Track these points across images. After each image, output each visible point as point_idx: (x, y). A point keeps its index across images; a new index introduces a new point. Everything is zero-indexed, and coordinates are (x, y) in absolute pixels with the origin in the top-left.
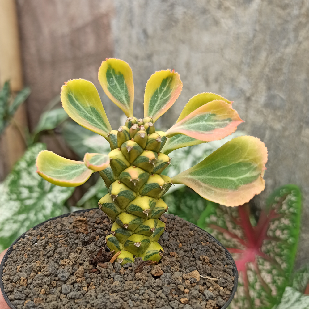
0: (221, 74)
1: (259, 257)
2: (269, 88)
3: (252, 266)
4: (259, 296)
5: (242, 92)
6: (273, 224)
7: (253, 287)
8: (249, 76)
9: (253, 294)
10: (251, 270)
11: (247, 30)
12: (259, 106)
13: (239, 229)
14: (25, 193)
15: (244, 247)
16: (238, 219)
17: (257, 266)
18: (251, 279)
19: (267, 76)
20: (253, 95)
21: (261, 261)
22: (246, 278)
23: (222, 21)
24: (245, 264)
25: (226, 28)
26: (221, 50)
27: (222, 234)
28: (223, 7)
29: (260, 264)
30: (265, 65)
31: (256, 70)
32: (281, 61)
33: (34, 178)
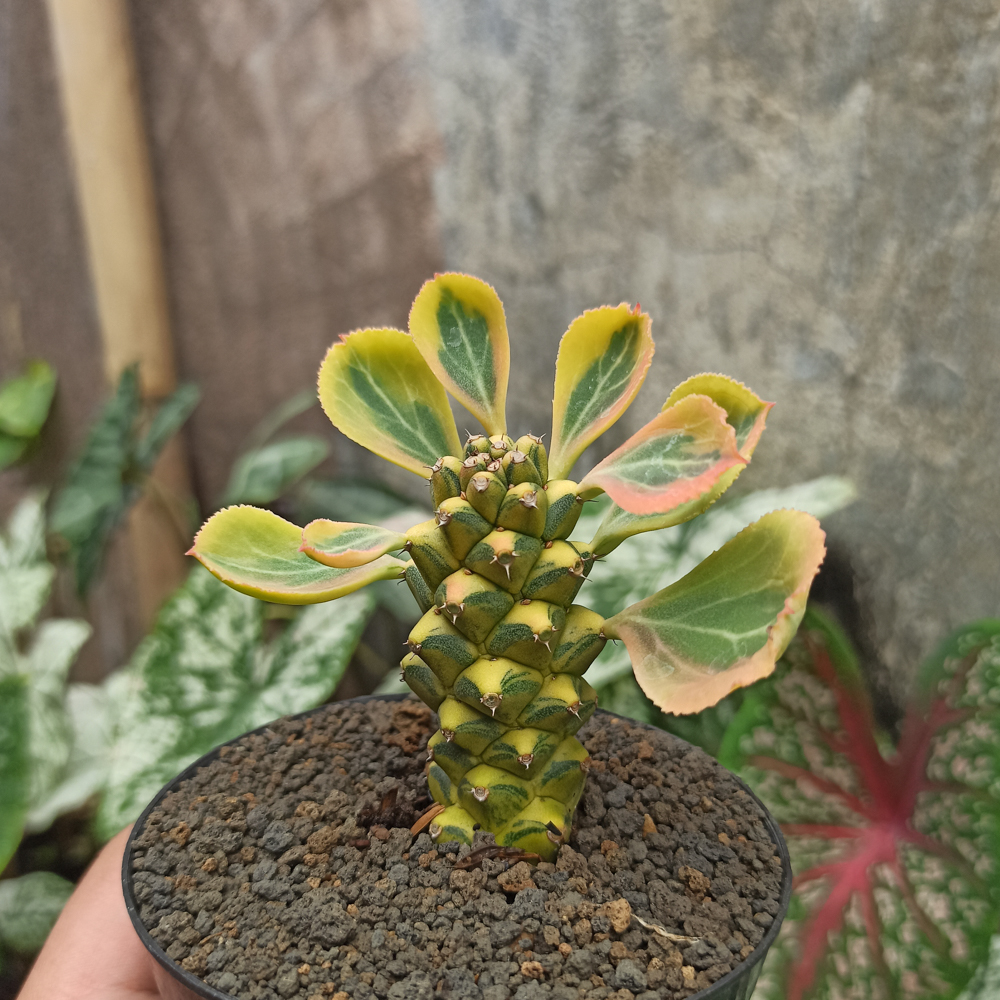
0: (767, 312)
1: (909, 845)
2: (912, 347)
3: (888, 874)
4: (915, 963)
5: (833, 361)
6: (944, 741)
7: (895, 937)
8: (849, 313)
9: (894, 957)
10: (885, 886)
11: (835, 178)
12: (887, 401)
13: (843, 766)
14: (196, 691)
15: (860, 821)
16: (839, 735)
17: (903, 872)
18: (888, 911)
19: (904, 310)
20: (864, 368)
21: (914, 856)
22: (873, 911)
23: (762, 156)
24: (868, 871)
25: (775, 177)
26: (764, 243)
27: (791, 783)
28: (760, 116)
29: (913, 867)
30: (897, 278)
31: (872, 294)
32: (942, 262)
33: (219, 646)
